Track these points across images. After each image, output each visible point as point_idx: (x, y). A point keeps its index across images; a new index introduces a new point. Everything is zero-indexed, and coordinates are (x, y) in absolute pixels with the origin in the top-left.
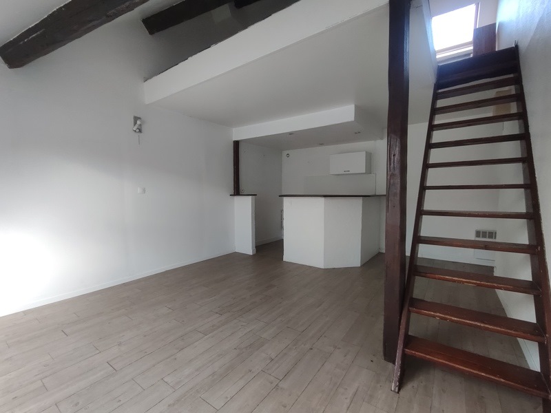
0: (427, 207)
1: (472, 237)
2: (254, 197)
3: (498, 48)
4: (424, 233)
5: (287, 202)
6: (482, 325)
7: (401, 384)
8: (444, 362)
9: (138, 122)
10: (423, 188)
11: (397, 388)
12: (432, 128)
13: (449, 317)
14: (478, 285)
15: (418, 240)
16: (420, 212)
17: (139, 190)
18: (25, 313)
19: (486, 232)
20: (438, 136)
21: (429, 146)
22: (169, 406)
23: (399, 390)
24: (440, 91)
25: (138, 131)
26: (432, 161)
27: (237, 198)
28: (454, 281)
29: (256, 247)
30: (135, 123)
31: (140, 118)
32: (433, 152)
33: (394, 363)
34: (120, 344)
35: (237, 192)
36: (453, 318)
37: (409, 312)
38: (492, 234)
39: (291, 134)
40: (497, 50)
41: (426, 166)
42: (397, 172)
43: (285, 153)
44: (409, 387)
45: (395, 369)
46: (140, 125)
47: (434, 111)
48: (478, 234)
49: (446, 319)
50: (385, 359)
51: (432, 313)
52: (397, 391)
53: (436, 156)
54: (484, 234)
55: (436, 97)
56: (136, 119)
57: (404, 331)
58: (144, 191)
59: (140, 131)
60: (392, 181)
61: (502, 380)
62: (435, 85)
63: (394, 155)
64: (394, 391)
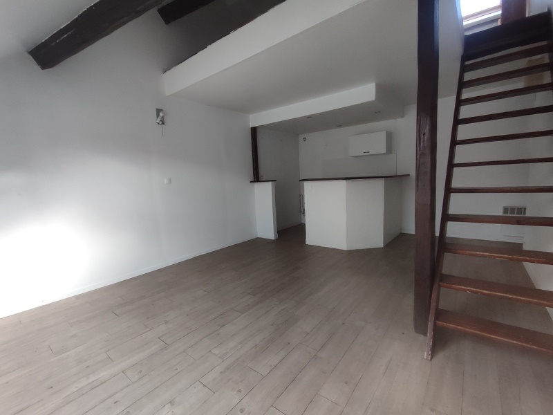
0: (454, 185)
1: (500, 213)
2: (274, 182)
3: (529, 13)
4: (452, 210)
5: (308, 186)
6: (514, 297)
7: (434, 352)
8: (476, 332)
9: (161, 114)
10: (451, 166)
11: (429, 357)
12: (460, 103)
13: (480, 290)
14: (511, 259)
15: (446, 217)
16: (449, 190)
17: (166, 181)
18: (78, 297)
19: (514, 209)
20: (466, 111)
21: (457, 122)
22: (220, 373)
23: (432, 358)
24: (467, 63)
25: (161, 123)
26: (460, 137)
27: (257, 185)
28: (486, 256)
29: (278, 232)
30: (158, 116)
31: (161, 110)
32: (461, 128)
33: (425, 334)
34: (166, 322)
35: (257, 178)
36: (484, 292)
37: (439, 286)
38: (521, 210)
39: (309, 117)
40: (527, 16)
41: (454, 143)
42: (428, 151)
43: (301, 137)
44: (441, 356)
45: (427, 340)
46: (163, 117)
47: (462, 85)
48: (506, 210)
49: (477, 292)
50: (415, 332)
51: (463, 287)
52: (429, 359)
53: (464, 132)
54: (513, 210)
55: (464, 69)
56: (159, 111)
57: (435, 304)
58: (170, 182)
59: (163, 123)
60: (421, 160)
61: (534, 347)
62: (462, 57)
63: (424, 134)
64: (427, 359)
